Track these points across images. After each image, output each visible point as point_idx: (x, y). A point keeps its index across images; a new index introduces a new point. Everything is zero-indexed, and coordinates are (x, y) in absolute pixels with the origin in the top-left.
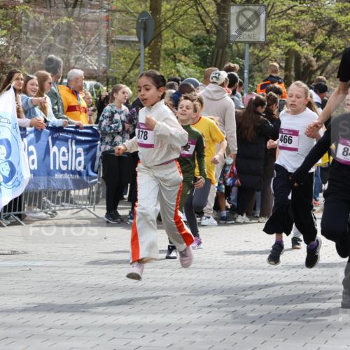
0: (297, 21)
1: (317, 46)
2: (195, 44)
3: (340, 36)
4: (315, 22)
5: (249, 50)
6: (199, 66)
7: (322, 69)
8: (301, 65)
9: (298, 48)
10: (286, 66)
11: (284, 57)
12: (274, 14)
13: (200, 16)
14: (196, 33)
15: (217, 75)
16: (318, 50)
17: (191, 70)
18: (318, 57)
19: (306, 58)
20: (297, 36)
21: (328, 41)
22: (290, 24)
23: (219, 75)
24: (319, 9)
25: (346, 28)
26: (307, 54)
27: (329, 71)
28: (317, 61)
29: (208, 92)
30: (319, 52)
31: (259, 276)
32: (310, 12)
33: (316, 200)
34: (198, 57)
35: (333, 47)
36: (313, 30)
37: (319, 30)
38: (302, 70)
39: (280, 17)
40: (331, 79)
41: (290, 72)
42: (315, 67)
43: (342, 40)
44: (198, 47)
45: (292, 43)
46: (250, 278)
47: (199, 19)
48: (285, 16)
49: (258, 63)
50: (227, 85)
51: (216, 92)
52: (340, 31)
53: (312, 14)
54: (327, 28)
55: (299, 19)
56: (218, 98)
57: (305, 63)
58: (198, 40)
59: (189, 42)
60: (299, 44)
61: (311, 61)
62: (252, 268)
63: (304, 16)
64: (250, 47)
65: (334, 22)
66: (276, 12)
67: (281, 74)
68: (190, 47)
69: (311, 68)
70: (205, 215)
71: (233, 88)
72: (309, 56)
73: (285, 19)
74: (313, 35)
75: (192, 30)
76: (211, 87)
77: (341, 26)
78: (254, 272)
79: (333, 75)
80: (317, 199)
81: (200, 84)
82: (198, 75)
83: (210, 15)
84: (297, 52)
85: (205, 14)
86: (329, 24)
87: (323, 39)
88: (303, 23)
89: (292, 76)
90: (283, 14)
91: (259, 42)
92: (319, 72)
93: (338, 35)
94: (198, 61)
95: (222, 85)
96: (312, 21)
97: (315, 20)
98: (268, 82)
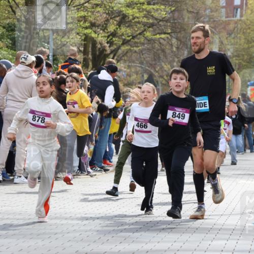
0: (93, 12)
1: (109, 34)
2: (8, 31)
3: (128, 26)
4: (108, 14)
5: (52, 37)
6: (11, 49)
7: (114, 53)
8: (97, 49)
9: (93, 35)
10: (84, 50)
11: (83, 43)
12: (74, 7)
13: (11, 7)
14: (8, 21)
15: (26, 57)
16: (111, 37)
17: (5, 52)
18: (111, 43)
19: (101, 44)
20: (93, 25)
21: (119, 29)
22: (86, 15)
23: (27, 56)
24: (111, 3)
25: (134, 19)
26: (102, 40)
27: (120, 55)
28: (110, 47)
29: (18, 71)
30: (112, 39)
31: (62, 225)
32: (103, 6)
33: (110, 162)
34: (11, 42)
35: (123, 35)
36: (106, 21)
37: (111, 21)
38: (98, 53)
39: (79, 9)
40: (122, 62)
41: (88, 56)
42: (108, 52)
43: (130, 29)
44: (11, 33)
45: (88, 31)
46: (55, 227)
47: (10, 9)
48: (82, 9)
50: (34, 66)
51: (24, 71)
52: (129, 21)
53: (105, 7)
54: (118, 19)
55: (94, 11)
56: (26, 76)
57: (100, 49)
58: (10, 27)
59: (2, 28)
60: (95, 32)
61: (105, 47)
62: (56, 218)
63: (99, 9)
64: (53, 34)
65: (123, 14)
66: (75, 5)
67: (80, 57)
68: (3, 33)
69: (105, 52)
70: (17, 174)
71: (39, 69)
72: (103, 42)
73: (83, 11)
74: (106, 24)
75: (5, 19)
76: (20, 67)
77: (129, 18)
78: (58, 221)
79: (123, 58)
80: (111, 160)
81: (12, 64)
82: (11, 56)
83: (20, 6)
84: (93, 38)
85: (15, 6)
86: (119, 16)
87: (114, 28)
88: (97, 15)
89: (90, 58)
90: (81, 7)
92: (112, 56)
93: (127, 25)
94: (10, 45)
95: (30, 65)
96: (105, 13)
97: (107, 12)
98: (68, 63)
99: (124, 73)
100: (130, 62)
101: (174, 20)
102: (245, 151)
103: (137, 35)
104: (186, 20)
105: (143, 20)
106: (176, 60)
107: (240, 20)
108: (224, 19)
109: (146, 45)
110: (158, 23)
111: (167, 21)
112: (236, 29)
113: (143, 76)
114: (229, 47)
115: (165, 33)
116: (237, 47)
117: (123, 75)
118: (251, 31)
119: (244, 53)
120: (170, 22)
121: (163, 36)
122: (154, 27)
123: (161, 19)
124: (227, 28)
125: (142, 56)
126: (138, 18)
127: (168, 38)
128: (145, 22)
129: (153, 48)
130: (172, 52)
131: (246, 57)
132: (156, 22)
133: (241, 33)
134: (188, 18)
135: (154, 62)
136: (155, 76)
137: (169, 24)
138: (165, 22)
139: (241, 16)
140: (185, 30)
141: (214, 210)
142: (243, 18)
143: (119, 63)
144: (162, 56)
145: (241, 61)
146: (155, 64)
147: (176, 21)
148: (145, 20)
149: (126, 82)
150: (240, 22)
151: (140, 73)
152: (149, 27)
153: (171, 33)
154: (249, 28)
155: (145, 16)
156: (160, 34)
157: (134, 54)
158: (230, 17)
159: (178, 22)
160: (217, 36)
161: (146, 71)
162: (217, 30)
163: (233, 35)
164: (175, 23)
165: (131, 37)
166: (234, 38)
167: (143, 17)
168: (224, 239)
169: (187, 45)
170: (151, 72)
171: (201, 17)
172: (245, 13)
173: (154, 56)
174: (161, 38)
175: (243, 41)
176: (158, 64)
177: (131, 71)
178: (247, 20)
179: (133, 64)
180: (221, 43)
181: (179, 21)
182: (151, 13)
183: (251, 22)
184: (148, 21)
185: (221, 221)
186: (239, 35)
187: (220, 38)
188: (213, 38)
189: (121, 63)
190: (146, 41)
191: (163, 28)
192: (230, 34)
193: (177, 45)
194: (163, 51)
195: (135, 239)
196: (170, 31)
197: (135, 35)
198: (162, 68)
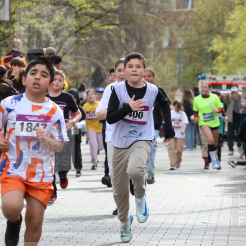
3: (75, 17)
22: (31, 5)
25: (81, 9)
43: (77, 20)
49: (4, 39)
65: (70, 5)
77: (75, 9)
91: (4, 21)
96: (51, 3)
97: (53, 2)
98: (11, 56)
99: (70, 66)
100: (76, 55)
101: (123, 10)
102: (195, 147)
103: (84, 27)
104: (135, 11)
105: (91, 11)
106: (125, 52)
107: (191, 11)
108: (174, 10)
109: (93, 37)
110: (106, 13)
111: (116, 12)
112: (187, 20)
113: (90, 69)
114: (179, 39)
115: (113, 24)
116: (188, 38)
117: (69, 68)
118: (203, 22)
119: (195, 45)
120: (118, 13)
121: (111, 27)
122: (102, 18)
123: (109, 9)
124: (178, 19)
125: (89, 49)
126: (85, 8)
127: (116, 29)
128: (92, 13)
129: (101, 40)
130: (121, 44)
131: (197, 50)
132: (104, 13)
133: (192, 24)
134: (138, 9)
135: (101, 55)
136: (103, 69)
137: (117, 15)
138: (113, 13)
139: (193, 7)
140: (134, 21)
141: (163, 209)
142: (194, 9)
143: (65, 56)
144: (110, 49)
145: (191, 54)
146: (103, 57)
147: (125, 12)
148: (93, 11)
149: (72, 75)
150: (191, 13)
151: (87, 65)
152: (97, 19)
153: (120, 24)
154: (201, 20)
155: (93, 7)
156: (108, 25)
157: (81, 46)
158: (181, 8)
159: (127, 14)
160: (167, 28)
161: (93, 64)
162: (168, 21)
163: (184, 27)
164: (124, 14)
165: (78, 28)
166: (185, 30)
167: (91, 8)
168: (173, 239)
169: (136, 37)
170: (98, 64)
171: (151, 8)
172: (197, 3)
173: (102, 48)
174: (109, 29)
175: (194, 33)
176: (106, 56)
177: (77, 63)
178: (199, 11)
179: (79, 57)
180: (172, 34)
181: (129, 12)
182: (99, 3)
183: (203, 13)
184: (96, 12)
185: (170, 220)
186: (190, 27)
187: (170, 30)
188: (163, 30)
189: (67, 56)
190: (93, 33)
191: (111, 19)
192: (180, 26)
193: (126, 37)
194: (111, 43)
195: (79, 240)
196: (118, 22)
197: (82, 26)
198: (110, 61)
